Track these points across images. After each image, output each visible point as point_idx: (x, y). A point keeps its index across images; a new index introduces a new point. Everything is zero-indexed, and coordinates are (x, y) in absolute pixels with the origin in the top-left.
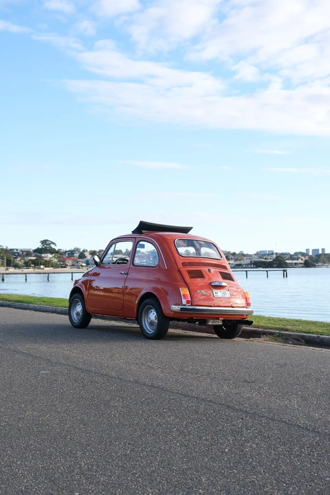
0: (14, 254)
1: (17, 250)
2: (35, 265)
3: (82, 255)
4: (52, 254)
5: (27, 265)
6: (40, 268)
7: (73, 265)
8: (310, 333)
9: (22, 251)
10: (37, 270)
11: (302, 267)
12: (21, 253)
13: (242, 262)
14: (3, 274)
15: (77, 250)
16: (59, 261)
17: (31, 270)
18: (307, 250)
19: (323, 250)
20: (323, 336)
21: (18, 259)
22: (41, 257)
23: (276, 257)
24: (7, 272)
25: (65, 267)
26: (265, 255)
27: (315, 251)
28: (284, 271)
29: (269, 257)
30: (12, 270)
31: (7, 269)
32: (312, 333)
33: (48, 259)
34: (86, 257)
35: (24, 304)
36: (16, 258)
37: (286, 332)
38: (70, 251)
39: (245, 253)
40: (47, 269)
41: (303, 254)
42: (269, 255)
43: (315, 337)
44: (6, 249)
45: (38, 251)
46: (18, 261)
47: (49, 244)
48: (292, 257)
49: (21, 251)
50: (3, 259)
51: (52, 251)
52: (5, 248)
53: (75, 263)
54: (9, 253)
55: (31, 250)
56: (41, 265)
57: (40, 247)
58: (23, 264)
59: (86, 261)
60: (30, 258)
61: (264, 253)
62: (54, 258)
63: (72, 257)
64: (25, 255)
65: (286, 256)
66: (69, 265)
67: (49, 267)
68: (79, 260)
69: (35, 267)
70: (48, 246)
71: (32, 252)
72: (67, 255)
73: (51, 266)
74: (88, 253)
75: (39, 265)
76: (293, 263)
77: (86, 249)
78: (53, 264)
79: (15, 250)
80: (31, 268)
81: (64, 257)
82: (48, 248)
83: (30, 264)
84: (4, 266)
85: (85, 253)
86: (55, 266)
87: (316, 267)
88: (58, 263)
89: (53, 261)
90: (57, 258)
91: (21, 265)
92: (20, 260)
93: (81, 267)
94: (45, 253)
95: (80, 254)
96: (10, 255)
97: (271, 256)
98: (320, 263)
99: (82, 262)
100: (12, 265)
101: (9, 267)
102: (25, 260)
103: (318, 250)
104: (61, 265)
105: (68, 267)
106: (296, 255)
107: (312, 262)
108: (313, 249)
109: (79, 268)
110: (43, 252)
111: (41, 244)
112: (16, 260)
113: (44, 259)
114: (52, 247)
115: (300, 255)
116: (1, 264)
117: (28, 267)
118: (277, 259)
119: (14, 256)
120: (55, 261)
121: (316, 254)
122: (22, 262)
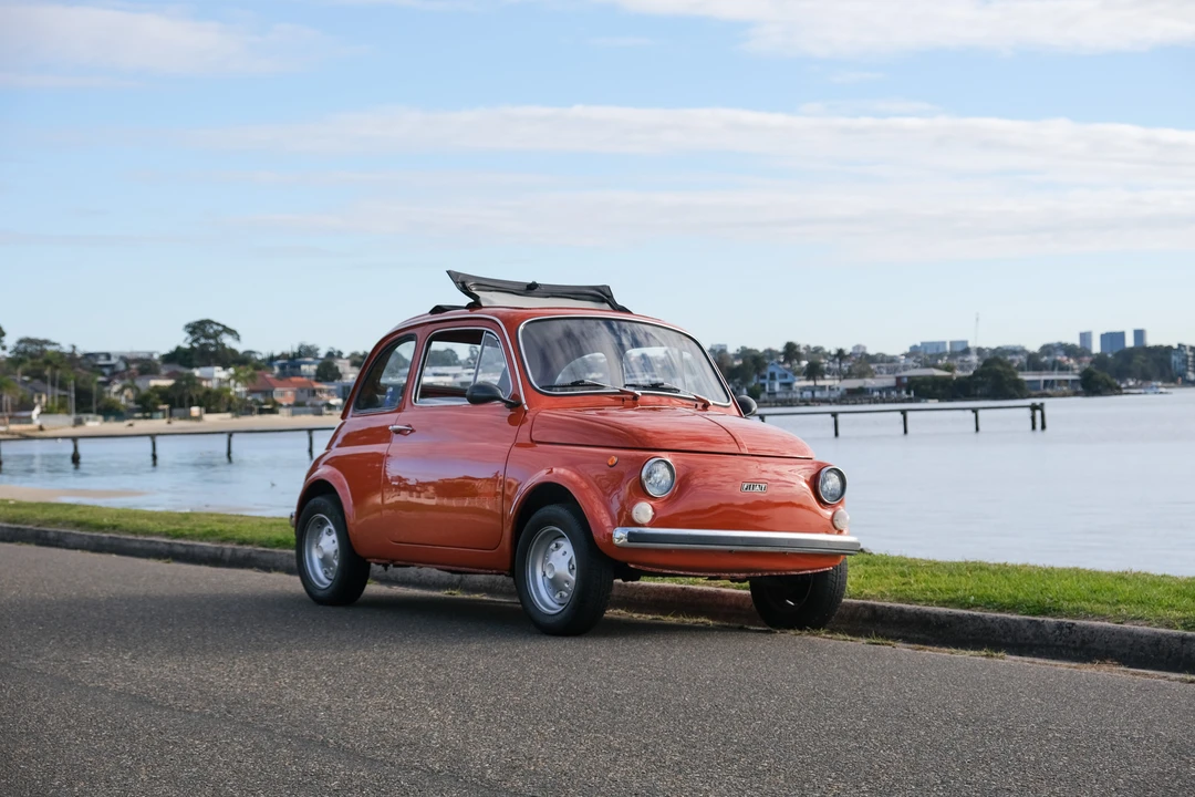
0: (98, 369)
1: (108, 356)
2: (173, 406)
3: (328, 371)
4: (225, 367)
5: (145, 406)
6: (188, 417)
7: (298, 404)
9: (126, 361)
10: (178, 424)
11: (1076, 394)
12: (122, 366)
13: (869, 382)
14: (73, 438)
15: (306, 352)
16: (251, 392)
17: (158, 424)
18: (1085, 337)
19: (1139, 334)
21: (116, 388)
22: (192, 380)
23: (984, 363)
24: (82, 431)
25: (272, 411)
26: (940, 356)
27: (1113, 338)
28: (1034, 408)
29: (957, 363)
30: (94, 424)
31: (78, 422)
33: (213, 385)
34: (339, 376)
36: (107, 384)
38: (283, 356)
39: (871, 351)
40: (212, 420)
41: (1069, 350)
42: (953, 355)
44: (73, 354)
45: (178, 357)
46: (117, 392)
47: (216, 335)
48: (1033, 362)
49: (123, 358)
50: (63, 386)
51: (227, 358)
52: (67, 349)
53: (304, 397)
54: (81, 366)
55: (156, 356)
56: (191, 404)
57: (187, 346)
58: (132, 405)
59: (341, 390)
60: (153, 383)
61: (938, 349)
62: (237, 381)
63: (293, 375)
64: (137, 372)
65: (1014, 357)
66: (285, 403)
67: (218, 412)
68: (318, 386)
69: (171, 415)
70: (212, 341)
71: (159, 363)
72: (277, 370)
73: (225, 409)
74: (348, 362)
75: (186, 404)
76: (1038, 381)
77: (337, 348)
78: (231, 400)
79: (102, 357)
80: (158, 418)
81: (268, 376)
82: (212, 349)
83: (155, 404)
84: (68, 413)
85: (336, 364)
86: (240, 407)
87: (1121, 394)
88: (249, 398)
89: (232, 393)
90: (245, 381)
91: (125, 407)
92: (121, 392)
93: (324, 409)
94: (204, 366)
95: (320, 366)
96: (85, 373)
97: (960, 358)
98: (1132, 378)
99: (329, 392)
100: (94, 408)
101: (84, 416)
102: (138, 389)
103: (1121, 335)
104: (258, 403)
105: (282, 410)
106: (1048, 354)
107: (1108, 377)
108: (1104, 332)
109: (320, 413)
110: (196, 362)
111: (187, 335)
112: (107, 389)
113: (200, 386)
114: (227, 346)
115: (1062, 353)
116: (56, 404)
117: (148, 414)
118: (986, 369)
119: (101, 379)
120: (238, 390)
121: (1115, 351)
122: (127, 397)
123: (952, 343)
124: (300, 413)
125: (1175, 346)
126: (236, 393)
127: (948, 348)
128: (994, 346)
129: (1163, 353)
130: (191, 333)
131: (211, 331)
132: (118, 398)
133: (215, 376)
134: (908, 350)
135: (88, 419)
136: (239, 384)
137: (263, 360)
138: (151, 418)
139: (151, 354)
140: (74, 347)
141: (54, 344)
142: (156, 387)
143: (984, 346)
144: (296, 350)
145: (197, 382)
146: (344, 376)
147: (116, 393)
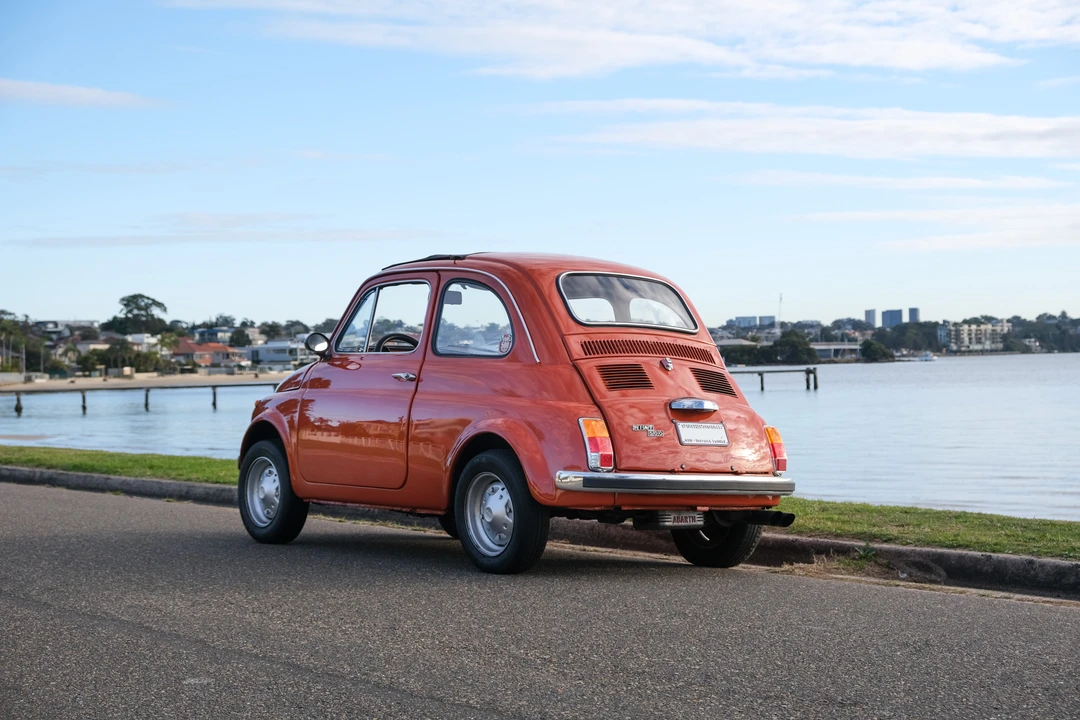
0: (47, 335)
1: (56, 324)
2: (108, 366)
3: (240, 337)
4: (153, 334)
5: (86, 365)
6: (121, 375)
7: (214, 365)
8: (959, 546)
9: (71, 328)
10: (113, 381)
11: (857, 361)
12: (67, 333)
14: (18, 393)
15: (226, 322)
16: (175, 355)
17: (96, 380)
18: (870, 314)
19: (914, 312)
20: (1001, 555)
21: (60, 351)
22: (125, 345)
23: (784, 335)
24: (29, 386)
25: (192, 371)
26: (749, 329)
27: (892, 316)
28: (808, 372)
29: (763, 335)
30: (42, 381)
31: (28, 380)
32: (966, 547)
33: (143, 349)
34: (249, 342)
35: (96, 475)
36: (53, 347)
37: (885, 546)
38: (204, 325)
40: (141, 378)
41: (856, 325)
42: (761, 328)
43: (976, 560)
44: (26, 323)
45: (115, 326)
47: (147, 307)
48: (826, 334)
49: (68, 326)
50: (15, 348)
51: (156, 327)
52: (20, 318)
53: (219, 359)
54: (33, 333)
55: (96, 325)
56: (125, 365)
57: (122, 316)
58: (74, 365)
59: (250, 354)
60: (92, 347)
61: (749, 322)
62: (162, 346)
63: (211, 341)
64: (79, 338)
65: (811, 330)
66: (203, 365)
67: (146, 371)
68: (231, 350)
69: (106, 373)
70: (143, 312)
71: (99, 330)
72: (197, 337)
73: (152, 369)
74: (257, 330)
75: (120, 365)
76: (829, 350)
77: (250, 319)
78: (158, 361)
79: (51, 326)
80: (95, 376)
81: (190, 341)
82: (144, 319)
83: (93, 365)
84: (20, 371)
85: (247, 332)
86: (165, 367)
87: (894, 361)
88: (173, 360)
89: (158, 356)
90: (169, 346)
91: (68, 367)
92: (65, 354)
93: (236, 369)
94: (136, 333)
95: (234, 333)
96: (36, 338)
97: (767, 331)
98: (906, 348)
99: (240, 356)
100: (42, 368)
101: (33, 374)
102: (79, 352)
103: (899, 313)
104: (180, 364)
105: (200, 370)
106: (839, 328)
107: (883, 347)
108: (885, 310)
109: (232, 373)
110: (130, 330)
111: (122, 307)
112: (53, 352)
113: (132, 350)
114: (156, 317)
115: (850, 327)
116: (10, 364)
117: (87, 373)
118: (785, 339)
119: (48, 343)
120: (163, 353)
121: (893, 325)
122: (70, 359)
123: (761, 318)
124: (215, 373)
125: (941, 322)
126: (162, 355)
127: (758, 322)
128: (795, 321)
129: (932, 327)
130: (125, 305)
131: (143, 304)
132: (63, 359)
133: (146, 341)
134: (725, 324)
135: (37, 377)
136: (165, 349)
137: (187, 328)
138: (89, 376)
139: (92, 323)
140: (27, 316)
141: (10, 314)
142: (95, 350)
143: (786, 321)
144: (214, 320)
145: (130, 346)
146: (254, 342)
147: (61, 355)
